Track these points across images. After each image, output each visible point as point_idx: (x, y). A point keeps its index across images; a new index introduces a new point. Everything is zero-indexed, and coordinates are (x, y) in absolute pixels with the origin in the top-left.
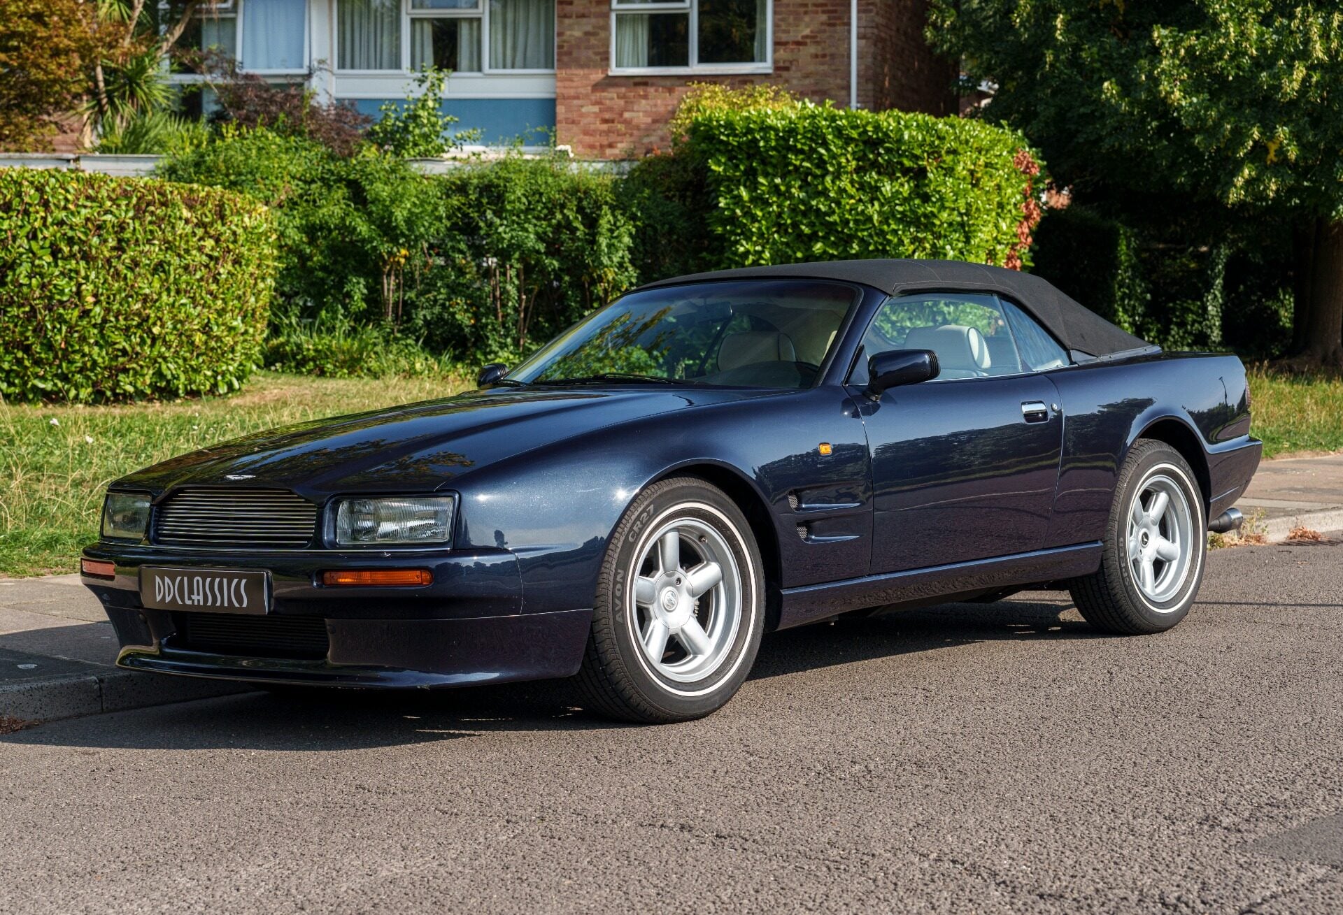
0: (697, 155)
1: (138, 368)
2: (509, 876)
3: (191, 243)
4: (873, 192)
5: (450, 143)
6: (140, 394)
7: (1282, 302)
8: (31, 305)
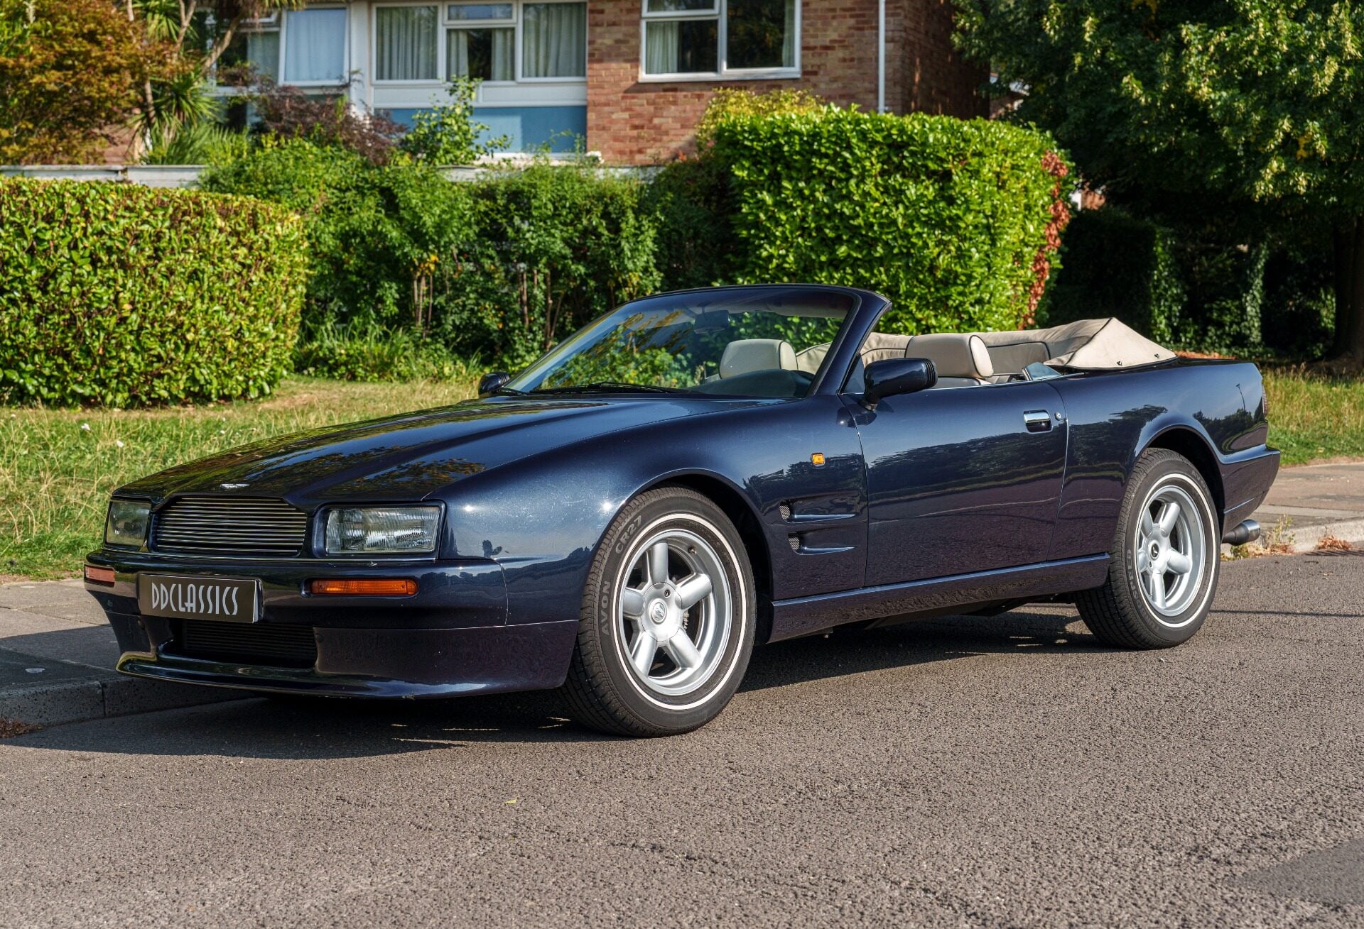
0: (722, 161)
1: (173, 374)
2: (472, 896)
3: (224, 252)
4: (898, 195)
5: (481, 150)
6: (175, 399)
7: (1324, 302)
8: (71, 312)
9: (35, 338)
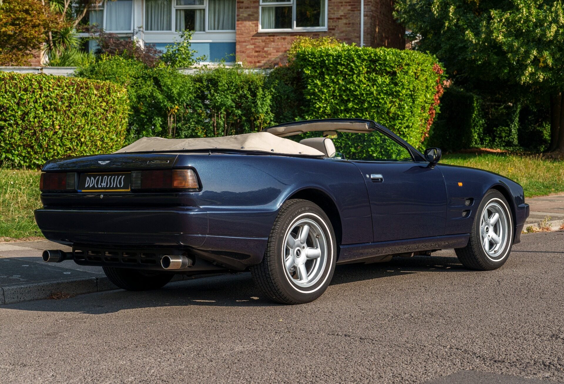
0: (299, 67)
1: (75, 155)
2: (285, 352)
3: (97, 104)
4: (374, 82)
5: (194, 61)
7: (545, 128)
8: (34, 130)
9: (19, 140)
